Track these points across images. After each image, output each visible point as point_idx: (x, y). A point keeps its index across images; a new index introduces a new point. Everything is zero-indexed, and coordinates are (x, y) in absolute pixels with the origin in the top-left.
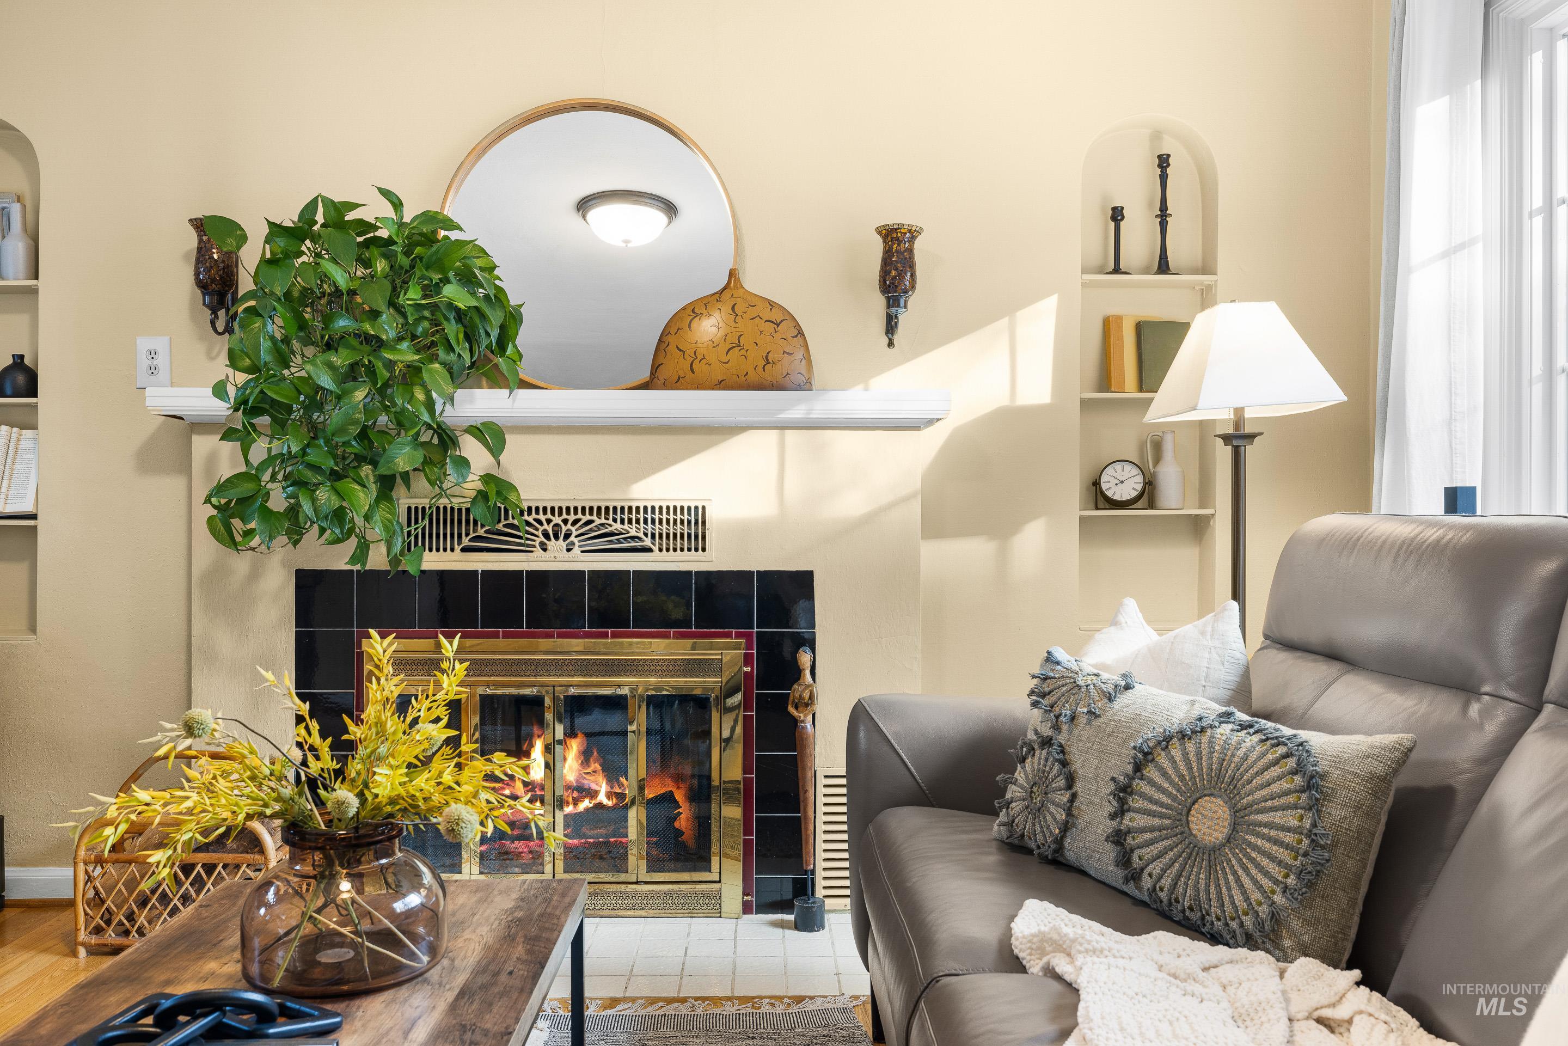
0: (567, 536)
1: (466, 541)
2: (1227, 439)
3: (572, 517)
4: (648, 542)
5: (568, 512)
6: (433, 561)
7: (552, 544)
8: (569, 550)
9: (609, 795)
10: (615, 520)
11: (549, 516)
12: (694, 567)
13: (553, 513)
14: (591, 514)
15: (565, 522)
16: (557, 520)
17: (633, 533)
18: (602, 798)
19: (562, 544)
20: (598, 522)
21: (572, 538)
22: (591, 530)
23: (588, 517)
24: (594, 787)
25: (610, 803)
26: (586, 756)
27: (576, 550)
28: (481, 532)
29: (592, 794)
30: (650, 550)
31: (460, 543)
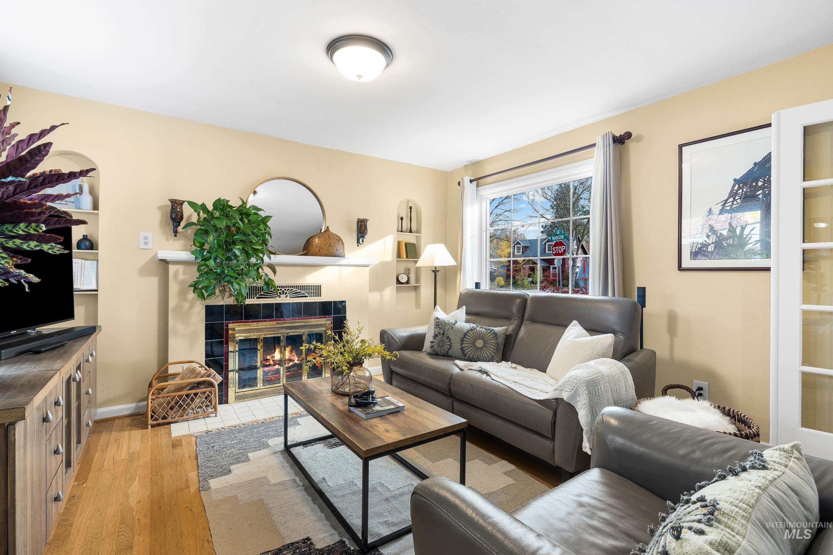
0: (286, 293)
1: (258, 296)
2: (433, 271)
3: (287, 289)
4: (307, 295)
5: (286, 287)
6: (248, 301)
7: (282, 296)
8: (286, 297)
9: (298, 360)
10: (298, 289)
11: (281, 288)
12: (318, 301)
13: (282, 288)
14: (292, 287)
15: (285, 290)
16: (283, 289)
17: (303, 292)
18: (296, 361)
19: (284, 296)
20: (294, 290)
21: (287, 294)
22: (292, 292)
23: (291, 289)
24: (293, 359)
25: (298, 363)
26: (291, 352)
27: (288, 297)
28: (262, 293)
29: (293, 361)
30: (307, 297)
31: (256, 296)
